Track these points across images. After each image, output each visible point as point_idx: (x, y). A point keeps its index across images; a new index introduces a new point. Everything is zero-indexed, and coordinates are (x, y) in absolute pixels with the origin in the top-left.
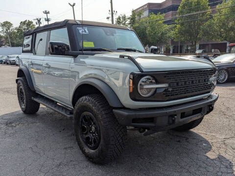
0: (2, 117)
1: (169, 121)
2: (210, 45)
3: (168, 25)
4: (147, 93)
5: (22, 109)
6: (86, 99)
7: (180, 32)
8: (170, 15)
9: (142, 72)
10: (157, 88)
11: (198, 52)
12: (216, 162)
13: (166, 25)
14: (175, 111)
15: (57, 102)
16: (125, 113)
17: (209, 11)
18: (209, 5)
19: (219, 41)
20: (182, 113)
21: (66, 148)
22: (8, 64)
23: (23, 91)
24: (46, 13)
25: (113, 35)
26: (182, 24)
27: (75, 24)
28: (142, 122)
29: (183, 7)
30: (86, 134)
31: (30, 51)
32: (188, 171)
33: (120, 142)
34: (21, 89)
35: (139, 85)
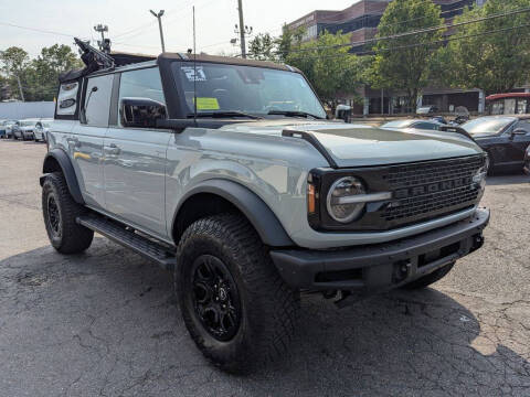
0: (8, 262)
1: (393, 275)
2: (445, 97)
3: (358, 55)
4: (347, 214)
5: (53, 242)
6: (206, 227)
7: (382, 71)
8: (361, 36)
9: (336, 167)
10: (367, 203)
11: (420, 110)
12: (494, 361)
13: (355, 57)
14: (407, 253)
15: (134, 230)
16: (300, 260)
17: (442, 26)
18: (442, 16)
19: (464, 89)
20: (420, 257)
21: (156, 336)
22: (16, 138)
23: (57, 203)
24: (101, 29)
25: (258, 83)
26: (387, 55)
27: (178, 60)
28: (337, 280)
29: (390, 19)
30: (205, 305)
31: (75, 117)
32: (436, 386)
33: (286, 325)
34: (51, 199)
35: (329, 196)
